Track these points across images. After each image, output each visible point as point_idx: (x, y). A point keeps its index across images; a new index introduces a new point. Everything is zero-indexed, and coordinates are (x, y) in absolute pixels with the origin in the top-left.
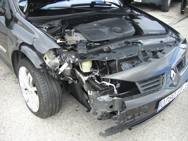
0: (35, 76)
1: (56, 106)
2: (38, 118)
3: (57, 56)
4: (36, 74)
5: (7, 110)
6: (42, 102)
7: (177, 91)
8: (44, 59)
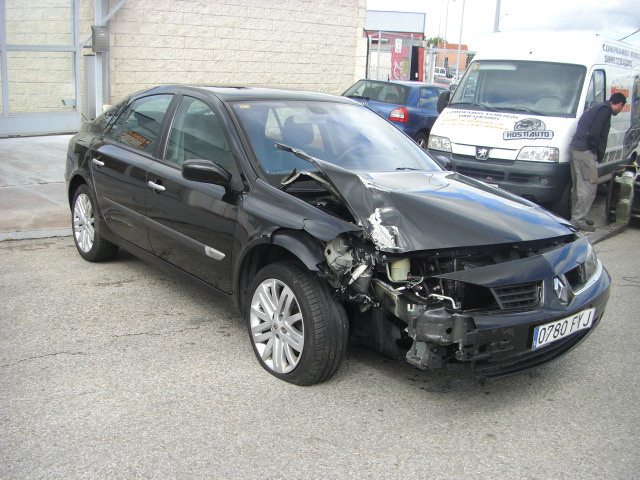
0: (301, 289)
1: (336, 352)
2: (294, 386)
3: (348, 251)
4: (302, 286)
5: (222, 373)
6: (311, 341)
7: (570, 319)
8: (326, 254)
